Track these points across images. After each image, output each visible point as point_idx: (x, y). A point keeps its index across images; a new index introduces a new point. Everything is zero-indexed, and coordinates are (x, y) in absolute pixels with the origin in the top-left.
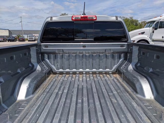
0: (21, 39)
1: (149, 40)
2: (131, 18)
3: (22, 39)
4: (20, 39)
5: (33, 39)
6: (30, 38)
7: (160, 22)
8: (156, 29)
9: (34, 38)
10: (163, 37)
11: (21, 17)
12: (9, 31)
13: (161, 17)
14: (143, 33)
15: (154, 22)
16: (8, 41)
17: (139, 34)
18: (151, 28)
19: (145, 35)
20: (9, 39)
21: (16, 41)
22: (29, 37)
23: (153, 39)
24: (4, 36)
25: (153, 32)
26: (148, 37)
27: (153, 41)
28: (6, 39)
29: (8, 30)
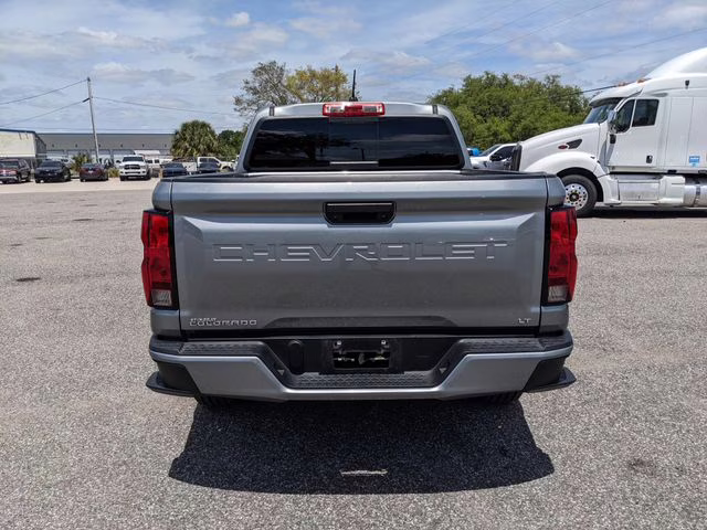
0: (91, 172)
1: (598, 171)
2: (553, 79)
3: (94, 170)
4: (87, 170)
5: (141, 170)
6: (127, 167)
7: (639, 101)
8: (623, 128)
9: (144, 167)
10: (649, 160)
11: (89, 80)
12: (38, 138)
13: (640, 81)
14: (574, 144)
15: (616, 100)
16: (38, 182)
17: (562, 147)
18: (605, 125)
19: (582, 150)
20: (42, 172)
21: (68, 180)
22: (123, 164)
23: (613, 167)
24: (19, 158)
25: (613, 140)
26: (596, 160)
27: (611, 173)
28: (29, 173)
29: (31, 135)
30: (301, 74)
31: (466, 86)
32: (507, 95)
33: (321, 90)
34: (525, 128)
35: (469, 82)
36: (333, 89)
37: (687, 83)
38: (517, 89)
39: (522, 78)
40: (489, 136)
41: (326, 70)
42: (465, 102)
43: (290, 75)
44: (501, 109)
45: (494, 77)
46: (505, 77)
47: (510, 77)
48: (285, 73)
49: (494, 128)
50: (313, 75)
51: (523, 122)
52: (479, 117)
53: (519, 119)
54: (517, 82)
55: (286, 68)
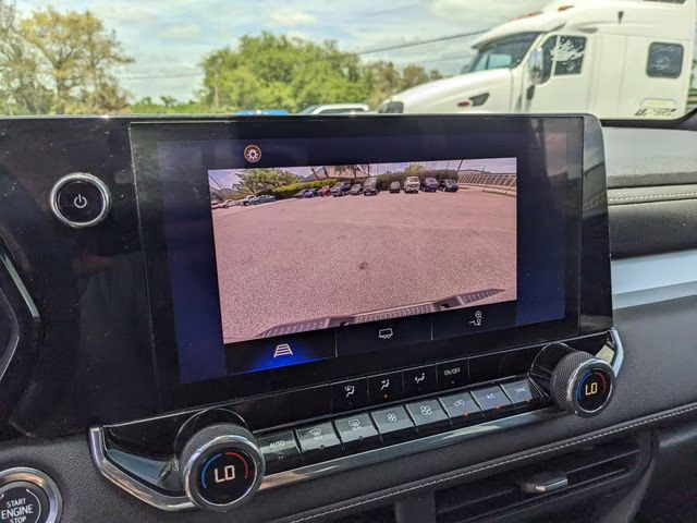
2: (331, 44)
7: (562, 37)
13: (561, 10)
25: (531, 95)
30: (39, 18)
31: (243, 46)
32: (287, 57)
33: (69, 37)
34: (309, 95)
35: (247, 42)
36: (85, 38)
37: (621, 15)
38: (297, 52)
39: (300, 41)
40: (272, 102)
41: (74, 13)
42: (243, 64)
43: (25, 17)
44: (283, 74)
45: (272, 38)
46: (284, 38)
47: (288, 39)
48: (17, 15)
49: (277, 93)
50: (57, 19)
51: (307, 88)
52: (262, 80)
53: (302, 84)
54: (295, 44)
55: (17, 8)
